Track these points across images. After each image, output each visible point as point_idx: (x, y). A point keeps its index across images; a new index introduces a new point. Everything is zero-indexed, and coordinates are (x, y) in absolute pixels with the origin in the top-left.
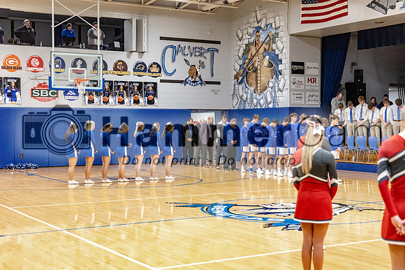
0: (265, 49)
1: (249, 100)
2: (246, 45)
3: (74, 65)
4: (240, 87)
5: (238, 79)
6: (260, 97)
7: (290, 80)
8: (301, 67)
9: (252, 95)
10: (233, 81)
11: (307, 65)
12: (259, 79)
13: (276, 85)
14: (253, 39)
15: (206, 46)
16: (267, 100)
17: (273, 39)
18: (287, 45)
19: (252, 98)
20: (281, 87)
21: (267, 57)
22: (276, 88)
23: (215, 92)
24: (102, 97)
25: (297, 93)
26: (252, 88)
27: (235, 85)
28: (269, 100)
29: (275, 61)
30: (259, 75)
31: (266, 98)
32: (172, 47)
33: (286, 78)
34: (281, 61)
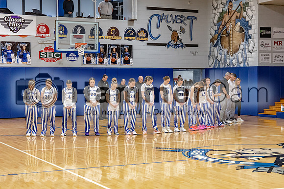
0: (237, 17)
1: (223, 61)
2: (221, 13)
3: (75, 31)
4: (216, 49)
5: (213, 43)
6: (233, 58)
7: (259, 43)
8: (268, 32)
9: (225, 56)
10: (209, 44)
11: (273, 29)
12: (231, 42)
13: (247, 47)
14: (226, 8)
15: (186, 14)
16: (238, 61)
17: (244, 7)
18: (256, 13)
19: (225, 58)
20: (250, 49)
21: (239, 24)
22: (247, 50)
23: (194, 53)
24: (98, 58)
25: (264, 54)
26: (226, 50)
27: (211, 48)
28: (240, 60)
29: (246, 27)
30: (231, 39)
31: (238, 58)
32: (157, 15)
33: (255, 41)
34: (250, 27)
